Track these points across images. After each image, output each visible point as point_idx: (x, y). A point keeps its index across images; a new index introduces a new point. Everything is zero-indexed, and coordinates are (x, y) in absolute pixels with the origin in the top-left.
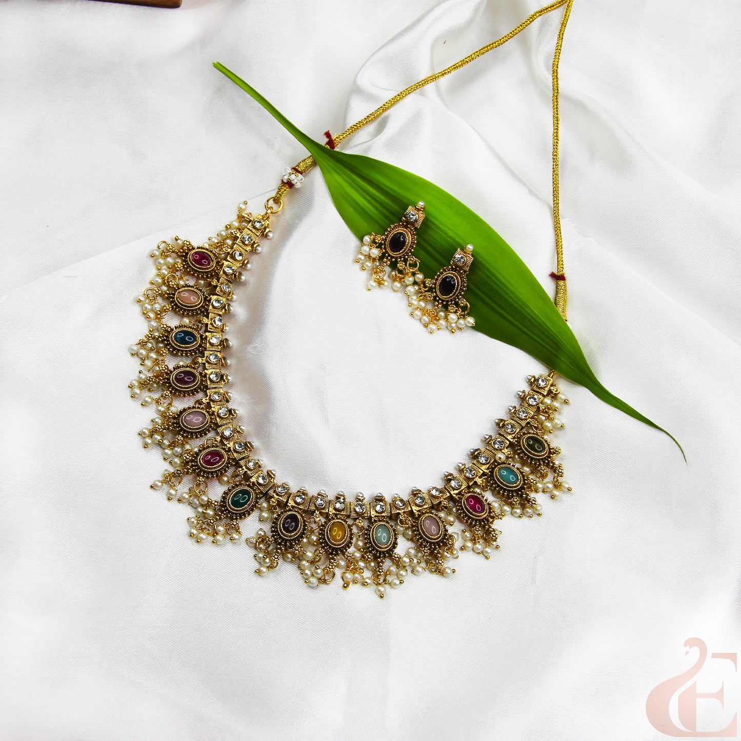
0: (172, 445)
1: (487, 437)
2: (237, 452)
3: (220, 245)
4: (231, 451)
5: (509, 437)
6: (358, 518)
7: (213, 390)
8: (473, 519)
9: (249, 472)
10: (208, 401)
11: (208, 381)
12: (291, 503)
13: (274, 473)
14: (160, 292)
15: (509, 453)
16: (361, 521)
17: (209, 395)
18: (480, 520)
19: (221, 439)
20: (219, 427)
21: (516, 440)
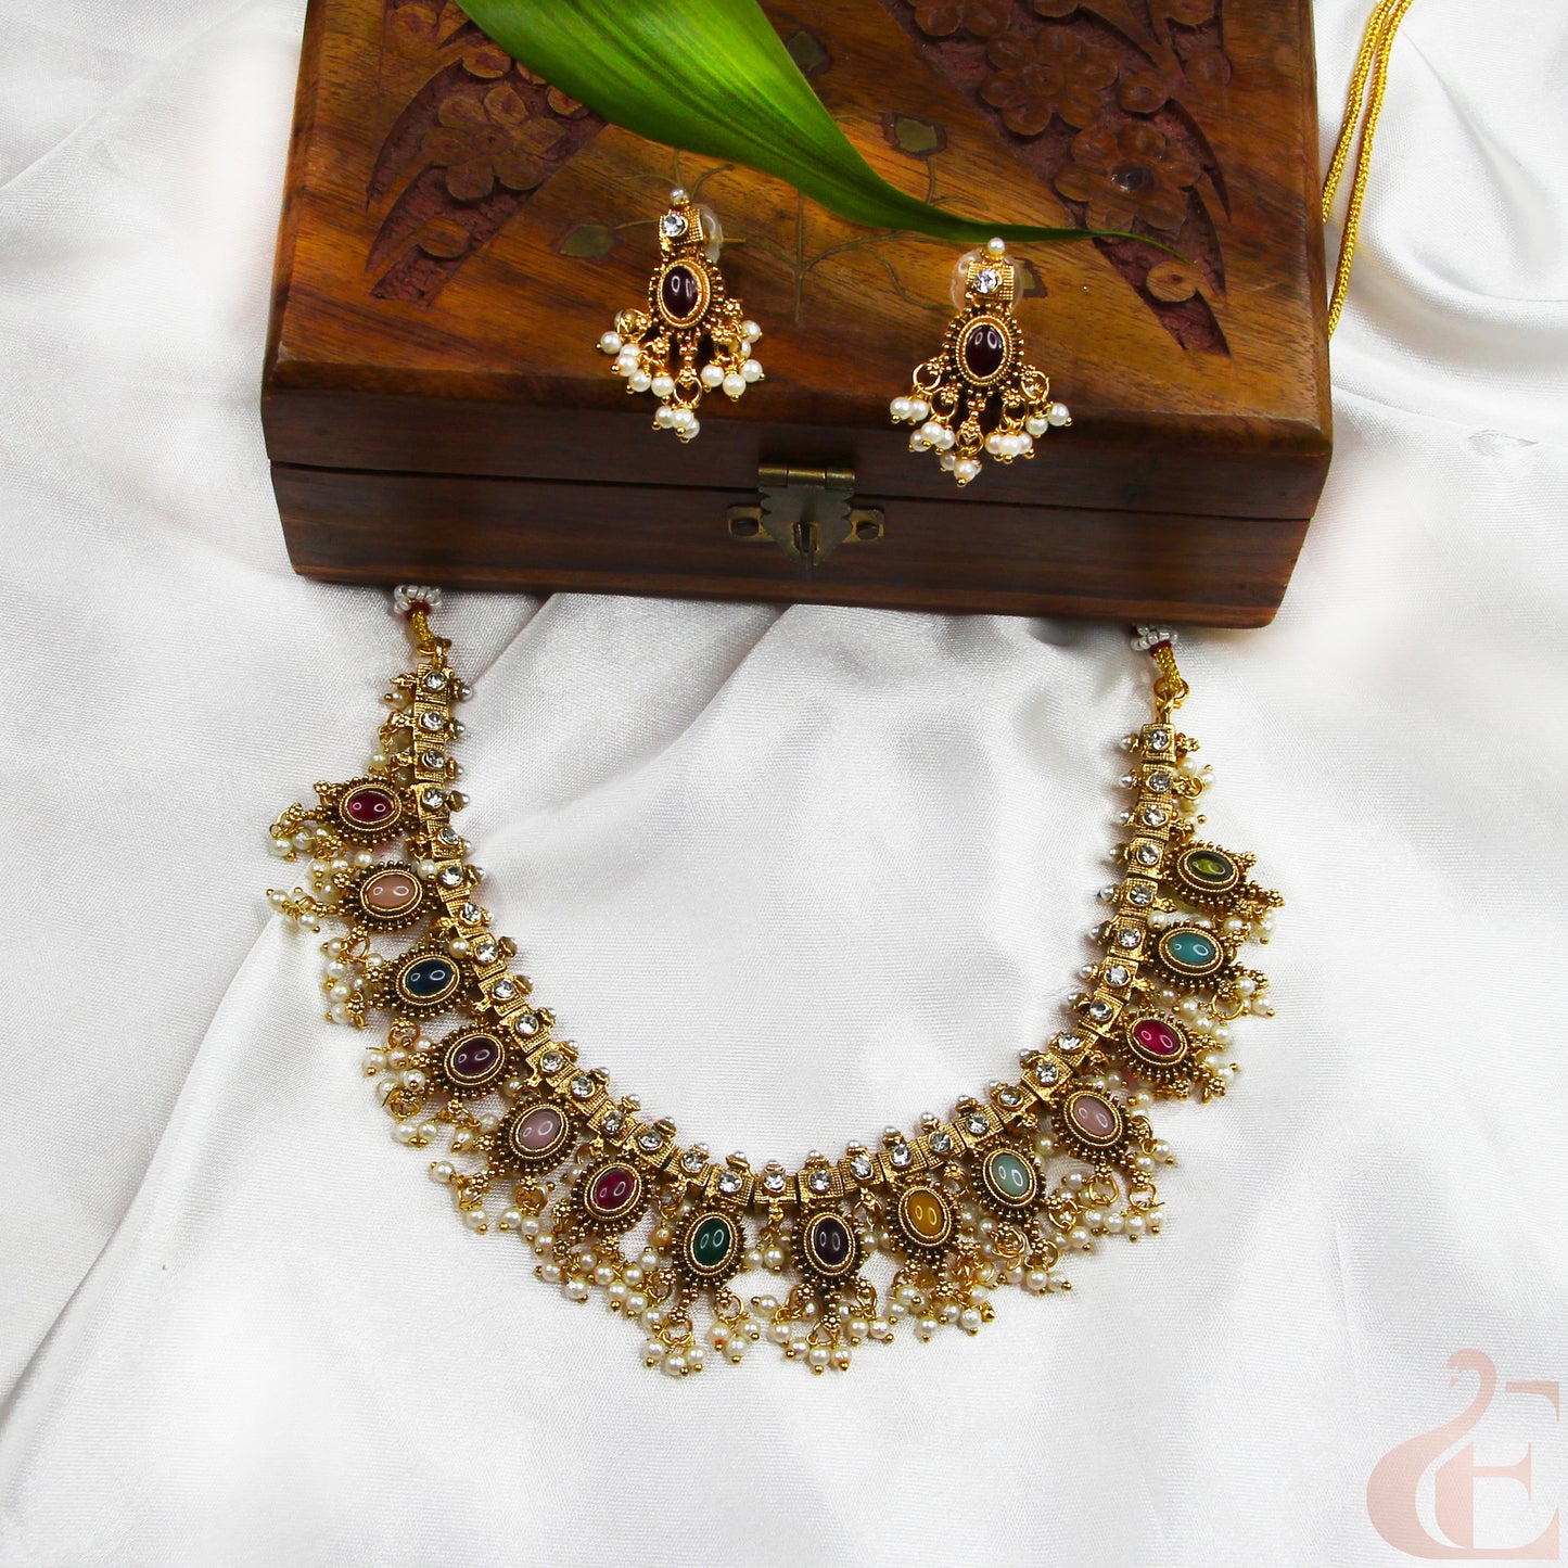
1: (1111, 891)
2: (651, 1153)
4: (638, 1156)
5: (1153, 873)
6: (945, 1165)
7: (537, 1053)
8: (1163, 1070)
9: (695, 1181)
10: (539, 1080)
11: (518, 1040)
12: (806, 1196)
13: (742, 1156)
14: (325, 909)
15: (1167, 904)
16: (954, 1168)
17: (534, 1067)
18: (1176, 1066)
19: (606, 1143)
20: (589, 1119)
21: (1168, 872)
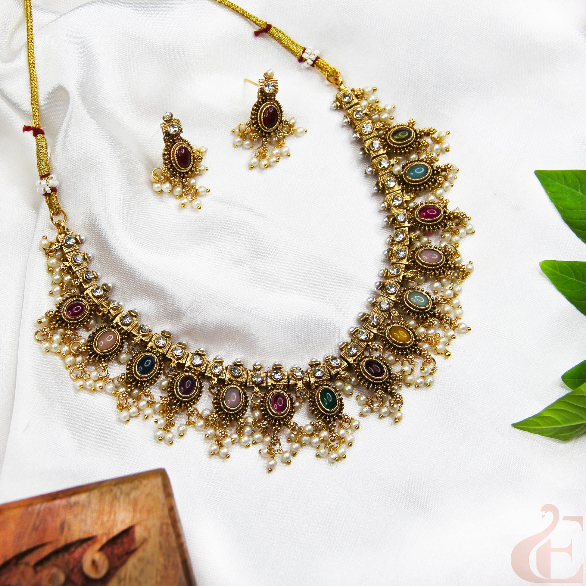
0: (240, 432)
1: (370, 169)
2: (280, 380)
3: (64, 287)
4: (276, 384)
5: (382, 151)
6: (390, 313)
7: (208, 369)
9: (304, 380)
10: (216, 379)
11: (197, 368)
12: (351, 360)
13: (314, 360)
14: (83, 364)
15: (395, 160)
16: (394, 312)
17: (211, 375)
19: (260, 388)
20: (246, 383)
21: (386, 147)
